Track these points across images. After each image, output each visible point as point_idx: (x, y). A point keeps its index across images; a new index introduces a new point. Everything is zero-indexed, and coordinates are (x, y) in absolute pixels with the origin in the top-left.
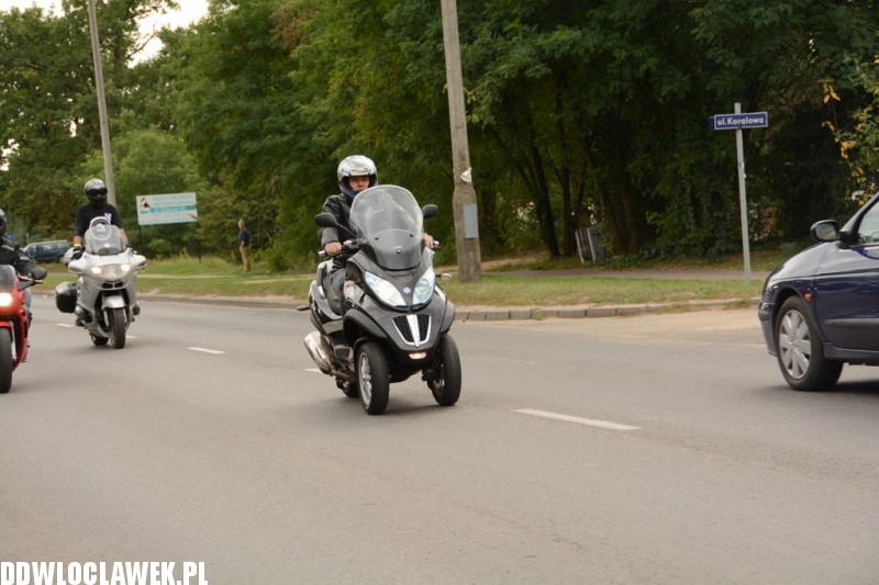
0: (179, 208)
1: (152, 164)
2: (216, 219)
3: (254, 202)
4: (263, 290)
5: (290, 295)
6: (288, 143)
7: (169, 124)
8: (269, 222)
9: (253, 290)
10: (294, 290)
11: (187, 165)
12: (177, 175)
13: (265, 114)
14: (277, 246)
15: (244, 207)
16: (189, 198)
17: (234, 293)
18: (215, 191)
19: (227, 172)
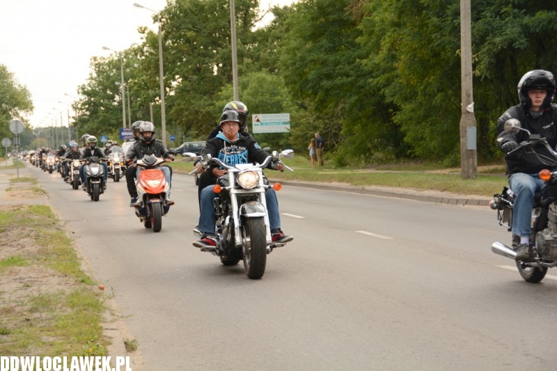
0: (279, 123)
1: (263, 94)
2: (302, 131)
3: (327, 121)
4: (330, 178)
5: (348, 182)
6: (351, 82)
7: (275, 69)
8: (336, 134)
9: (323, 178)
10: (350, 179)
11: (284, 96)
12: (278, 102)
13: (337, 64)
14: (340, 150)
15: (320, 124)
16: (286, 117)
17: (311, 180)
18: (302, 112)
19: (310, 101)
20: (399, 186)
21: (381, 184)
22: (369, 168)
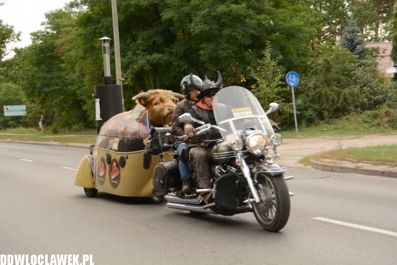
0: (20, 111)
1: (10, 95)
2: (33, 115)
3: (47, 109)
4: (49, 140)
5: (58, 141)
6: (60, 89)
7: (17, 81)
8: (52, 116)
9: (45, 140)
10: (60, 140)
11: (23, 96)
12: (19, 99)
13: (52, 78)
14: (55, 125)
15: (43, 111)
16: (24, 107)
17: (38, 141)
18: (33, 105)
19: (37, 99)
20: (86, 143)
21: (77, 142)
22: (71, 134)
